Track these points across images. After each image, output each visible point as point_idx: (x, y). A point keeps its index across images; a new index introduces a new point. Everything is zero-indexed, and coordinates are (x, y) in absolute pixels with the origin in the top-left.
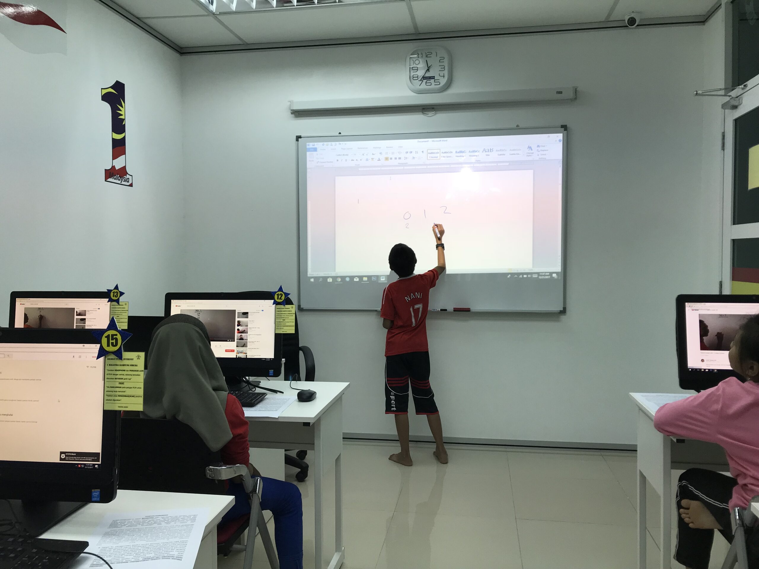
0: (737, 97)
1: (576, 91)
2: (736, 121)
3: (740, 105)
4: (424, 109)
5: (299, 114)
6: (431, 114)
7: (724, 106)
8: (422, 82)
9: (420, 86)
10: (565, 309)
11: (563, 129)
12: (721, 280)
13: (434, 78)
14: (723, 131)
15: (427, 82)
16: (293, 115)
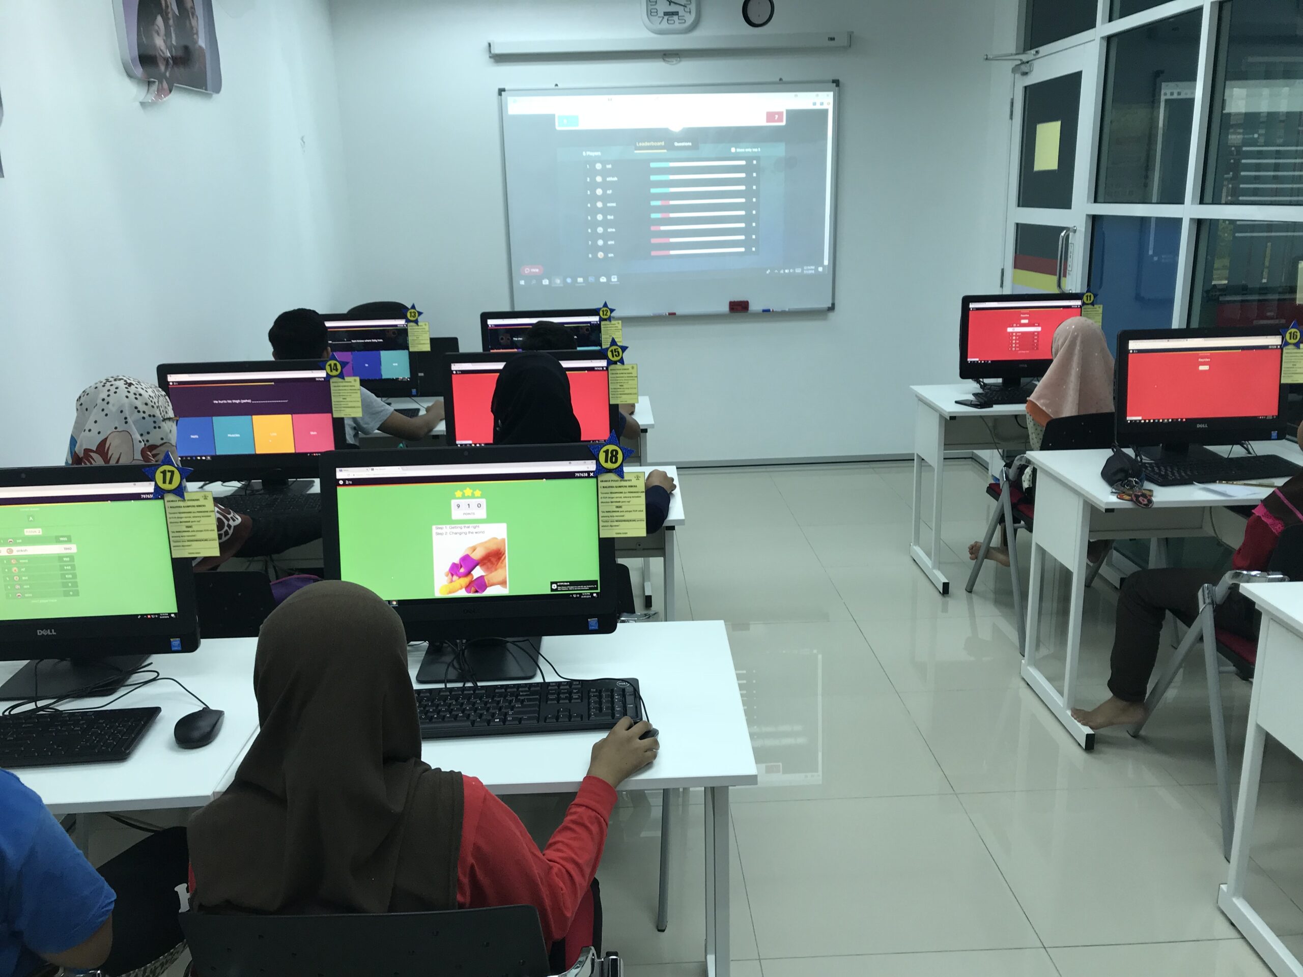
0: (1028, 62)
1: (850, 36)
2: (1026, 87)
3: (1031, 71)
4: (666, 55)
5: (501, 59)
6: (674, 61)
7: (1014, 70)
8: (662, 20)
9: (660, 23)
10: (833, 305)
11: (835, 84)
12: (1003, 267)
13: (678, 14)
14: (1012, 97)
15: (670, 19)
16: (492, 60)
